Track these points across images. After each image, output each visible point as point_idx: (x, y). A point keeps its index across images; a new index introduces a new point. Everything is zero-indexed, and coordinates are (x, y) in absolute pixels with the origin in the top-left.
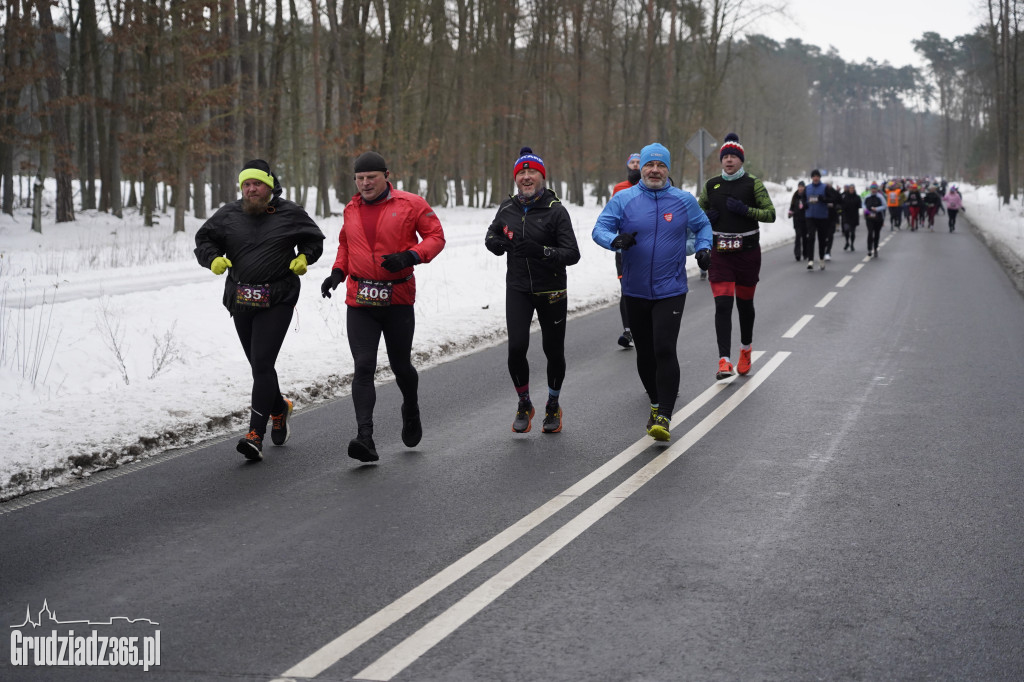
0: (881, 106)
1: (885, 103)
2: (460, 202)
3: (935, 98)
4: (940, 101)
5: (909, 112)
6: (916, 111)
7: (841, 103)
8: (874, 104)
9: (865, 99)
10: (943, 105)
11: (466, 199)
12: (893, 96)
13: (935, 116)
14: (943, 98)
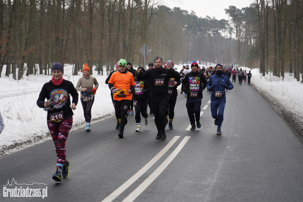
0: (212, 35)
1: (214, 34)
2: (41, 73)
3: (234, 33)
4: (236, 34)
5: (223, 38)
6: (226, 37)
7: (196, 34)
8: (209, 34)
9: (206, 32)
10: (237, 36)
11: (44, 71)
12: (217, 31)
13: (234, 40)
14: (237, 32)
